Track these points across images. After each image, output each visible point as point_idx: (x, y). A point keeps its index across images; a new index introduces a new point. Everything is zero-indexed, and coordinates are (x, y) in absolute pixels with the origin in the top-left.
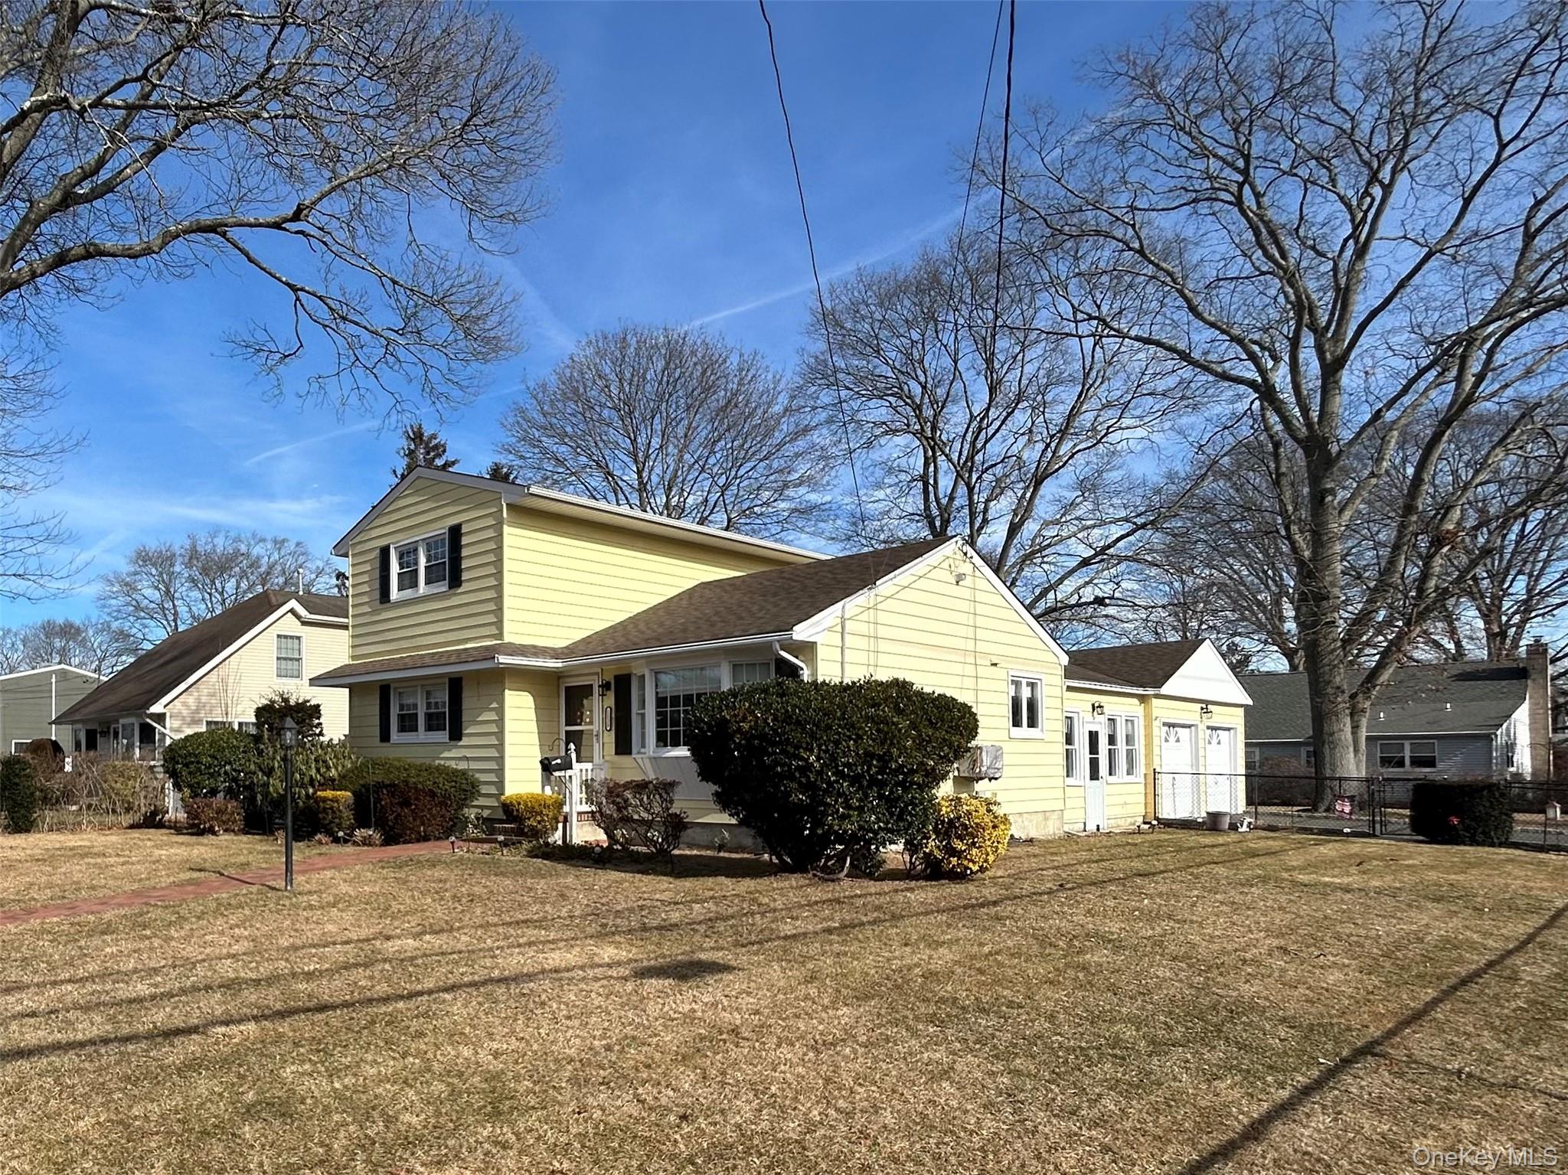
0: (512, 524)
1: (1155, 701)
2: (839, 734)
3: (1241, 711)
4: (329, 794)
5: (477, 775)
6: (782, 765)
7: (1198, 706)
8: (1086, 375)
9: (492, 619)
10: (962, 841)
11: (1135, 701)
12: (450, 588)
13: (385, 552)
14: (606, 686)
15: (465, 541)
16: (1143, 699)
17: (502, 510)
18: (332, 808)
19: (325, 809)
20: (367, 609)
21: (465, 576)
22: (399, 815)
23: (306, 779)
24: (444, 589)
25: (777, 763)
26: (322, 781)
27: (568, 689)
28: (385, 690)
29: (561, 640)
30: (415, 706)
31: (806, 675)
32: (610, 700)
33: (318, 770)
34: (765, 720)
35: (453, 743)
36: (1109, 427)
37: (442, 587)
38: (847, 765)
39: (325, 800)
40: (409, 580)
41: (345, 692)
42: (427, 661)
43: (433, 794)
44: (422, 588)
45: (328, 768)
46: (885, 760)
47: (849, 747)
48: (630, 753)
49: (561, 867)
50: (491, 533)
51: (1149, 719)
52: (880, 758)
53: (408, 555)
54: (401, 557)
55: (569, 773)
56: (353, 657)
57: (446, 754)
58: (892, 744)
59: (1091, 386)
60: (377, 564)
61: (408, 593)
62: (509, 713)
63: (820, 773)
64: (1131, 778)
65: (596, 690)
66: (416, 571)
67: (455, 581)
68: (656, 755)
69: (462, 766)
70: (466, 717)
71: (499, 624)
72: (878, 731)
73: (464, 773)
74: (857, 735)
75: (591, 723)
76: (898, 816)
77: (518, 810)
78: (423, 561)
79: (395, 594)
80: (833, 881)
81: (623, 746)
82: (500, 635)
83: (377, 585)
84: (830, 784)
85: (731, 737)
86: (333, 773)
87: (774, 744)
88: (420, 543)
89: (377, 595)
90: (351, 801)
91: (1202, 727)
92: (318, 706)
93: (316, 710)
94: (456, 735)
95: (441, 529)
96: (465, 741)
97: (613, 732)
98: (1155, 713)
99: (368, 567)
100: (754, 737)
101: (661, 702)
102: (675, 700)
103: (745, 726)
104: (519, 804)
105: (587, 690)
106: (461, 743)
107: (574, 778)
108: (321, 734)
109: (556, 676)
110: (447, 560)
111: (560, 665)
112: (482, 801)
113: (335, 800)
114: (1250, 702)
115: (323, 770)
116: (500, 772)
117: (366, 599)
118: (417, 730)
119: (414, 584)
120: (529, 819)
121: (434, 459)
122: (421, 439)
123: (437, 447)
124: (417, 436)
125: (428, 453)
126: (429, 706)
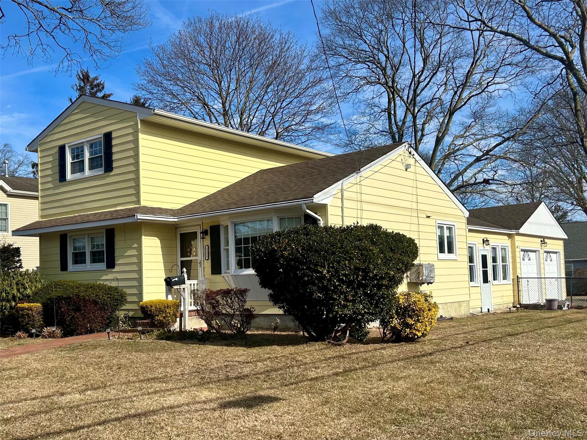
0: (144, 133)
1: (516, 237)
2: (340, 257)
3: (561, 242)
4: (26, 305)
5: (125, 290)
6: (308, 276)
7: (539, 239)
9: (132, 191)
10: (412, 318)
11: (506, 237)
12: (106, 171)
13: (62, 150)
14: (205, 233)
15: (114, 142)
16: (510, 236)
17: (137, 124)
18: (28, 314)
19: (23, 315)
20: (50, 185)
21: (115, 165)
22: (73, 317)
23: (10, 297)
24: (101, 173)
25: (304, 275)
26: (21, 297)
27: (181, 234)
28: (63, 238)
29: (178, 204)
30: (84, 247)
31: (322, 224)
32: (208, 241)
33: (18, 290)
34: (297, 250)
35: (109, 270)
37: (100, 172)
38: (345, 275)
39: (23, 309)
40: (78, 167)
41: (37, 239)
42: (91, 218)
43: (96, 303)
44: (87, 172)
45: (25, 288)
46: (366, 271)
47: (345, 264)
48: (220, 273)
49: (178, 344)
50: (130, 138)
51: (513, 247)
52: (363, 271)
53: (78, 153)
54: (72, 153)
55: (182, 286)
56: (42, 217)
57: (104, 278)
58: (370, 262)
60: (57, 157)
61: (78, 175)
62: (145, 250)
63: (329, 280)
64: (505, 282)
65: (199, 235)
66: (83, 161)
67: (109, 168)
68: (236, 274)
69: (114, 284)
70: (117, 253)
71: (138, 194)
72: (362, 255)
73: (116, 288)
74: (350, 257)
75: (196, 255)
77: (150, 311)
78: (87, 155)
79: (69, 176)
80: (340, 345)
81: (216, 269)
82: (138, 201)
83: (57, 170)
84: (335, 287)
85: (278, 260)
86: (29, 291)
87: (302, 263)
88: (85, 143)
89: (57, 176)
90: (42, 309)
91: (542, 252)
92: (18, 248)
93: (17, 251)
94: (111, 265)
95: (98, 134)
96: (117, 269)
97: (210, 261)
98: (517, 244)
99: (50, 159)
100: (291, 260)
101: (238, 242)
102: (246, 240)
103: (286, 253)
104: (152, 306)
105: (194, 235)
106: (114, 270)
107: (186, 290)
108: (21, 267)
109: (174, 226)
110: (103, 154)
111: (176, 220)
112: (127, 306)
113: (30, 309)
114: (566, 237)
115: (21, 290)
116: (140, 287)
117: (50, 179)
118: (85, 263)
119: (82, 170)
120: (158, 316)
121: (96, 92)
122: (88, 80)
123: (98, 85)
124: (85, 78)
125: (92, 89)
126: (93, 247)
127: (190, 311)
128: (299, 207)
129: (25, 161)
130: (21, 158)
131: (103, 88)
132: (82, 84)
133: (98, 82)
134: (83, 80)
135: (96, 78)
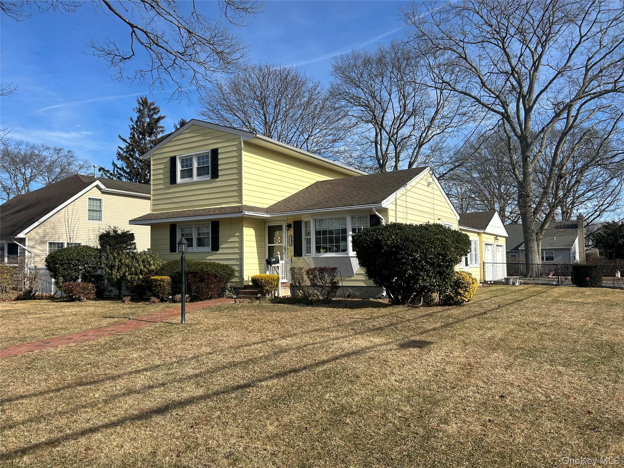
0: (246, 151)
1: (483, 235)
3: (504, 239)
4: (156, 277)
5: (233, 267)
6: (405, 259)
7: (493, 237)
8: (438, 104)
9: (236, 194)
10: (462, 289)
11: (476, 235)
12: (212, 178)
13: (173, 160)
14: (289, 226)
15: (220, 156)
16: (479, 234)
17: (241, 144)
18: (160, 285)
19: (156, 285)
20: (162, 187)
21: (220, 173)
22: (198, 287)
23: (138, 271)
24: (208, 179)
25: (403, 258)
26: (147, 271)
27: (269, 227)
28: (173, 227)
29: (266, 203)
30: (191, 234)
31: (384, 222)
32: (291, 232)
33: (145, 266)
34: (397, 240)
35: (214, 252)
36: (446, 126)
37: (208, 178)
38: (431, 258)
39: (156, 280)
40: (187, 173)
41: (149, 227)
42: (202, 213)
43: (216, 276)
44: (195, 178)
45: (150, 265)
47: (432, 251)
48: (301, 256)
49: (296, 307)
50: (235, 154)
51: (481, 241)
52: (443, 255)
53: (187, 162)
54: (182, 162)
55: (278, 265)
56: (153, 210)
57: (209, 258)
58: (447, 250)
59: (439, 109)
60: (169, 165)
61: (187, 180)
62: (245, 238)
63: (420, 261)
64: (476, 265)
65: (284, 228)
66: (191, 170)
67: (215, 175)
68: (316, 256)
69: (225, 263)
70: (221, 239)
71: (240, 196)
73: (227, 266)
74: (434, 246)
75: (281, 242)
76: (443, 279)
77: (261, 282)
78: (195, 165)
79: (179, 180)
80: (416, 307)
81: (298, 252)
82: (241, 201)
83: (168, 175)
84: (423, 266)
86: (153, 267)
87: (401, 250)
88: (194, 156)
89: (168, 180)
90: (170, 281)
91: (495, 245)
92: (133, 234)
93: (131, 237)
94: (215, 247)
95: (207, 150)
96: (220, 251)
97: (293, 247)
98: (483, 239)
99: (162, 166)
100: (394, 247)
101: (318, 233)
103: (389, 242)
104: (262, 279)
105: (280, 228)
106: (218, 252)
107: (280, 267)
108: (135, 248)
109: (264, 221)
110: (210, 165)
111: (269, 216)
113: (162, 280)
114: (507, 236)
115: (147, 266)
116: (241, 265)
117: (162, 182)
118: (192, 246)
119: (191, 176)
120: (266, 286)
121: (153, 115)
122: (146, 104)
123: (154, 109)
124: (144, 103)
125: (150, 112)
126: (199, 234)
127: (282, 283)
128: (370, 210)
129: (85, 165)
130: (82, 163)
131: (159, 111)
132: (142, 108)
133: (155, 106)
134: (142, 105)
135: (153, 104)
